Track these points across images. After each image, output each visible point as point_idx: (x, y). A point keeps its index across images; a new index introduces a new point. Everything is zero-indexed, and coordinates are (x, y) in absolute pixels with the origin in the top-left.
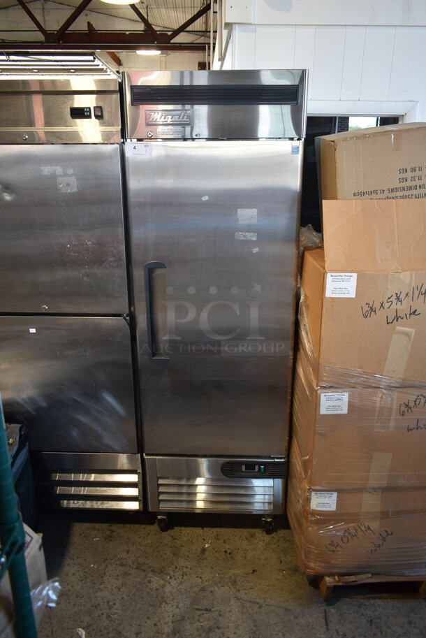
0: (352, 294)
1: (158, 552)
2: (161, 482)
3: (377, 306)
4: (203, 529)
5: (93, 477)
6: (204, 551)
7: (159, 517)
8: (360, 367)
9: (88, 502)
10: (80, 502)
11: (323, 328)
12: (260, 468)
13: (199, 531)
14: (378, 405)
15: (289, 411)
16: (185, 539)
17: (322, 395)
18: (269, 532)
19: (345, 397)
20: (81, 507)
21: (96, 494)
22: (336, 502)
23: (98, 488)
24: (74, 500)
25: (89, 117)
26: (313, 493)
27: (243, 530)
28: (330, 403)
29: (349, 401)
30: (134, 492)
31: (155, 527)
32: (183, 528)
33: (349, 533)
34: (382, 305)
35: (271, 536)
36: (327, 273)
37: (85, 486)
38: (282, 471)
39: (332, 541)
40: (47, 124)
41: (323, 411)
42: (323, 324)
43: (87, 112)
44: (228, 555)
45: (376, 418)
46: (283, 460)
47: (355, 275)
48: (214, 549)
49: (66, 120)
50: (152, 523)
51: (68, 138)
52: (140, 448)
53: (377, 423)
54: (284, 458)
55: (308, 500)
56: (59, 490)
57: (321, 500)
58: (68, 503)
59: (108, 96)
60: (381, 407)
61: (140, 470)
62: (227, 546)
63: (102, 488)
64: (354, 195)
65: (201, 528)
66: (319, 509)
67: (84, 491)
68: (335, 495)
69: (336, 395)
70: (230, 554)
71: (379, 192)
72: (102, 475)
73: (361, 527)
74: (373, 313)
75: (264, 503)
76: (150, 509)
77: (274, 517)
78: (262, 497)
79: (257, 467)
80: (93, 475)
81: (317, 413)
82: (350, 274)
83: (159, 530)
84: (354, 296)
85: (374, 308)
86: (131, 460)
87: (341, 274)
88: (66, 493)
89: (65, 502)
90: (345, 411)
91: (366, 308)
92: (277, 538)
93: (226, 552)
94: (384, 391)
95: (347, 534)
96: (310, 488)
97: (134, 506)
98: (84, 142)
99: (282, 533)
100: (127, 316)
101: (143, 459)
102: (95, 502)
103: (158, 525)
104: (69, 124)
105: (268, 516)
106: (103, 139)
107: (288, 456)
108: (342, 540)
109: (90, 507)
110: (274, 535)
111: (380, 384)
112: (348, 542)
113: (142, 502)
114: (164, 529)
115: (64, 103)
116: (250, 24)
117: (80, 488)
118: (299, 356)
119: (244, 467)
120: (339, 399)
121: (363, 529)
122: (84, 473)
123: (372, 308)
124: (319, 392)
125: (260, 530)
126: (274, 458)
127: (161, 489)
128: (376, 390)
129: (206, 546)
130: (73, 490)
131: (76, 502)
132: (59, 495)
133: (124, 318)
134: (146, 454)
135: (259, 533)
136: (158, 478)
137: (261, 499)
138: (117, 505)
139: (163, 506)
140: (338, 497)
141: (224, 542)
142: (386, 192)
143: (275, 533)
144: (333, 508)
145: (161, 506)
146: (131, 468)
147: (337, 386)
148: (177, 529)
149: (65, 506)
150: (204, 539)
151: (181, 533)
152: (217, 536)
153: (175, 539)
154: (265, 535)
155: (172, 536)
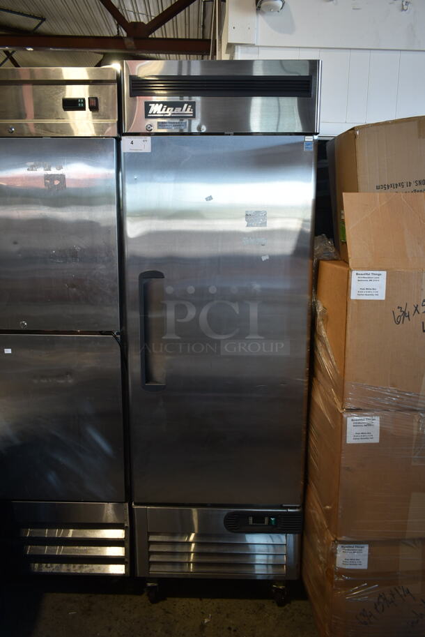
0: (382, 296)
1: (147, 629)
2: (152, 538)
3: (411, 309)
4: (201, 600)
5: (71, 533)
6: (203, 627)
7: (149, 584)
8: (393, 385)
9: (64, 565)
10: (55, 565)
11: (348, 338)
12: (270, 521)
13: (195, 602)
14: (415, 432)
15: (304, 449)
16: (180, 612)
17: (349, 420)
18: (281, 604)
19: (377, 422)
20: (55, 571)
21: (73, 554)
22: (367, 557)
23: (77, 547)
24: (47, 563)
25: (83, 109)
26: (339, 547)
27: (249, 601)
28: (358, 430)
29: (380, 427)
30: (118, 551)
31: (144, 598)
32: (177, 599)
33: (385, 599)
34: (416, 309)
35: (283, 608)
36: (351, 271)
37: (61, 545)
38: (295, 524)
39: (364, 610)
40: (37, 116)
41: (350, 440)
42: (348, 332)
43: (80, 103)
44: (232, 633)
45: (413, 448)
46: (297, 510)
47: (384, 273)
48: (214, 625)
49: (57, 112)
50: (140, 593)
51: (59, 131)
52: (129, 496)
53: (415, 455)
54: (298, 508)
55: (333, 555)
56: (29, 550)
57: (349, 555)
58: (39, 567)
59: (105, 87)
60: (418, 435)
61: (127, 524)
62: (231, 621)
63: (82, 548)
64: (378, 188)
65: (198, 600)
66: (347, 567)
67: (59, 551)
68: (366, 548)
69: (365, 419)
70: (235, 631)
71: (405, 184)
72: (82, 531)
73: (399, 591)
74: (406, 319)
75: (267, 565)
76: (139, 574)
77: (288, 583)
78: (264, 557)
79: (266, 519)
80: (71, 531)
81: (343, 441)
82: (378, 272)
83: (149, 602)
84: (384, 298)
85: (407, 312)
86: (117, 511)
87: (368, 272)
88: (38, 553)
89: (37, 565)
90: (376, 440)
91: (398, 313)
92: (290, 611)
93: (230, 628)
94: (421, 414)
95: (381, 600)
96: (336, 539)
97: (118, 569)
98: (76, 135)
99: (296, 604)
100: (118, 334)
101: (131, 509)
102: (72, 565)
103: (148, 595)
104: (60, 117)
106: (96, 132)
107: (304, 504)
108: (376, 608)
109: (66, 572)
110: (286, 606)
111: (416, 406)
112: (383, 610)
113: (128, 565)
114: (154, 600)
115: (57, 93)
116: (253, 45)
117: (55, 547)
118: (315, 382)
119: (251, 519)
120: (369, 425)
121: (402, 593)
122: (60, 528)
123: (404, 313)
124: (345, 416)
125: (270, 602)
126: (287, 508)
127: (153, 548)
128: (413, 413)
129: (206, 621)
130: (46, 550)
131: (49, 565)
132: (31, 556)
133: (115, 336)
134: (135, 504)
135: (269, 605)
136: (149, 534)
137: (264, 560)
138: (99, 568)
139: (154, 570)
140: (369, 551)
141: (228, 616)
142: (413, 185)
143: (288, 605)
144: (364, 565)
145: (151, 569)
146: (117, 521)
147: (366, 408)
148: (170, 600)
149: (36, 570)
150: (203, 613)
151: (175, 605)
152: (219, 608)
153: (168, 612)
154: (276, 607)
155: (164, 609)
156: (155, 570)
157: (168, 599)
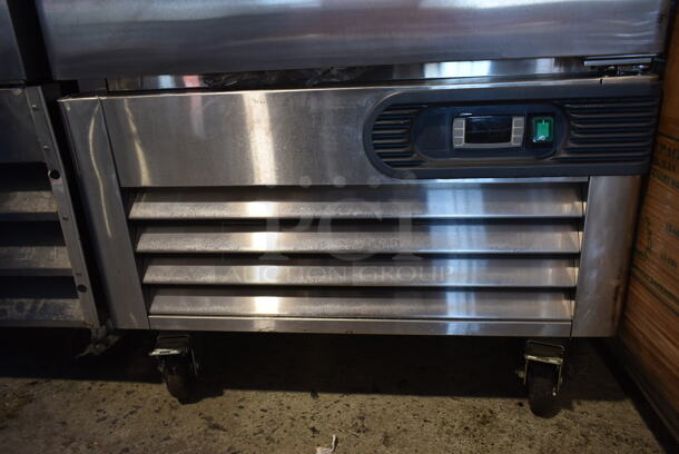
4: (315, 395)
13: (300, 402)
16: (251, 428)
18: (543, 410)
27: (451, 402)
32: (252, 394)
35: (553, 421)
65: (309, 395)
79: (518, 125)
92: (576, 429)
105: (547, 344)
110: (561, 416)
119: (460, 127)
125: (511, 403)
135: (505, 411)
141: (386, 440)
143: (563, 412)
145: (154, 308)
148: (231, 396)
150: (313, 430)
151: (241, 407)
152: (362, 419)
153: (216, 427)
154: (529, 416)
155: (210, 419)
156: (167, 309)
157: (228, 392)
